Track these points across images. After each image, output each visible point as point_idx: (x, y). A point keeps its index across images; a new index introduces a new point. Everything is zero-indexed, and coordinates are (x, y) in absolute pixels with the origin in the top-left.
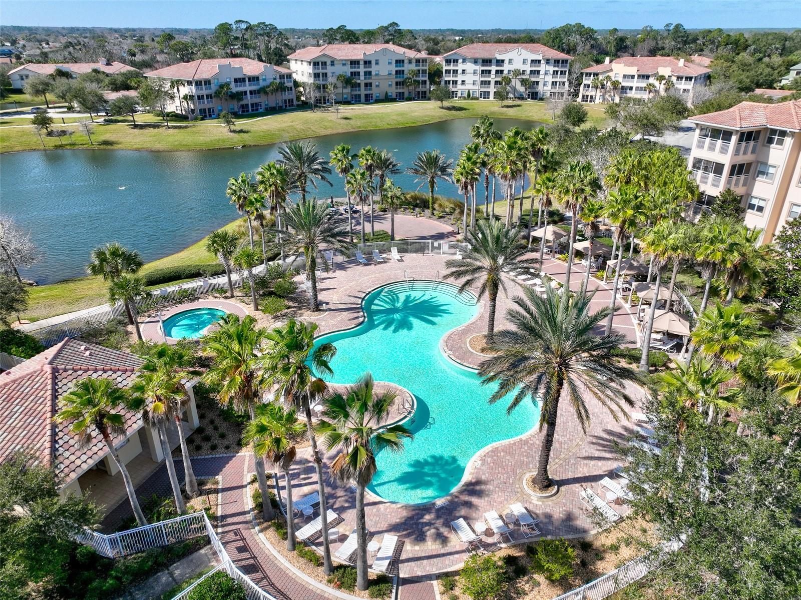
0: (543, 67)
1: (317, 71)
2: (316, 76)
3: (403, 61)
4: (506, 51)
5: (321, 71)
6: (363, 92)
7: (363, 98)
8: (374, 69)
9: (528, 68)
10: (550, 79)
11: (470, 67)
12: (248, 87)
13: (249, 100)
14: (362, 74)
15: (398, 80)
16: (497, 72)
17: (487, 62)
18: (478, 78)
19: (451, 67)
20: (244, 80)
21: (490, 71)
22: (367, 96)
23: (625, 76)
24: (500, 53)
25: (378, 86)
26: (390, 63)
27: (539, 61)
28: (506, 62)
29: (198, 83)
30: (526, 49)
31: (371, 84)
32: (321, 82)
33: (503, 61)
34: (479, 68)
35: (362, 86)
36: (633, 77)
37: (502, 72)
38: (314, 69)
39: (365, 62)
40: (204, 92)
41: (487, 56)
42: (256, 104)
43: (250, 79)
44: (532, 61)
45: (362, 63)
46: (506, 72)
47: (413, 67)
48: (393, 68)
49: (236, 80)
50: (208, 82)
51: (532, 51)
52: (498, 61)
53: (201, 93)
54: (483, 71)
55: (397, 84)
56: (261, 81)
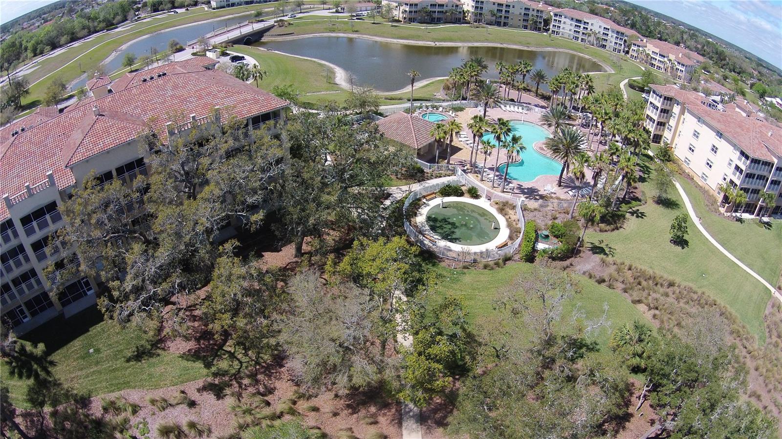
0: (610, 33)
1: (477, 5)
2: (476, 8)
3: (529, 9)
4: (590, 18)
5: (479, 6)
6: (503, 20)
7: (502, 24)
8: (511, 10)
9: (602, 31)
10: (614, 40)
11: (568, 21)
12: (437, 9)
13: (436, 15)
14: (504, 11)
15: (525, 18)
16: (584, 28)
17: (579, 21)
18: (573, 28)
19: (557, 18)
20: (436, 5)
21: (580, 26)
22: (504, 23)
23: (653, 52)
24: (587, 18)
25: (512, 19)
26: (521, 9)
27: (609, 29)
28: (590, 24)
29: (411, 5)
30: (602, 20)
31: (508, 17)
32: (479, 12)
33: (588, 23)
34: (574, 23)
35: (503, 17)
36: (657, 54)
37: (587, 29)
38: (476, 4)
39: (507, 6)
40: (413, 9)
41: (579, 18)
42: (440, 18)
43: (439, 5)
44: (604, 28)
45: (504, 5)
46: (589, 29)
47: (535, 13)
48: (523, 12)
49: (431, 5)
50: (416, 5)
51: (604, 23)
52: (585, 22)
53: (411, 10)
54: (576, 25)
55: (524, 20)
56: (445, 7)
